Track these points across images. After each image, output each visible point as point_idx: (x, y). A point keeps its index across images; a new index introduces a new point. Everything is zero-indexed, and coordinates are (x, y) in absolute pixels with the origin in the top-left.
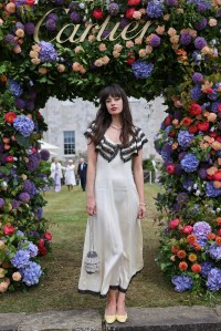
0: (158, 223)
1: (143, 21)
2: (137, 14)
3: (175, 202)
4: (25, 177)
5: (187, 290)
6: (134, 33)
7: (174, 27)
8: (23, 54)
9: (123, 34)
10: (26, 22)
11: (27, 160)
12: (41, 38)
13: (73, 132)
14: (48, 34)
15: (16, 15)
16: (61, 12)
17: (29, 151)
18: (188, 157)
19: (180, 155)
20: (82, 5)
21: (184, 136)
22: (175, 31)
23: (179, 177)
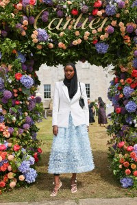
1: (103, 18)
2: (100, 13)
3: (120, 130)
4: (26, 114)
5: (129, 187)
6: (97, 25)
7: (123, 21)
8: (27, 36)
9: (90, 25)
10: (29, 16)
11: (28, 103)
12: (39, 26)
13: (50, 85)
14: (43, 24)
15: (23, 11)
16: (51, 11)
18: (130, 103)
19: (125, 102)
20: (65, 6)
21: (127, 90)
22: (123, 24)
23: (124, 115)
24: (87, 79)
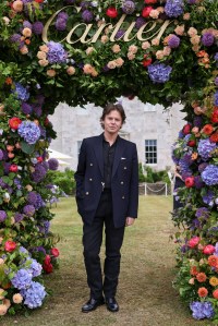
0: (175, 240)
1: (160, 21)
2: (154, 13)
3: (194, 217)
4: (30, 188)
6: (151, 33)
7: (195, 26)
8: (30, 55)
9: (139, 35)
10: (34, 20)
11: (33, 170)
12: (51, 38)
14: (57, 34)
15: (24, 14)
16: (72, 11)
17: (35, 160)
18: (210, 168)
19: (201, 167)
20: (95, 3)
21: (205, 146)
22: (196, 31)
23: (200, 191)
24: (153, 131)
